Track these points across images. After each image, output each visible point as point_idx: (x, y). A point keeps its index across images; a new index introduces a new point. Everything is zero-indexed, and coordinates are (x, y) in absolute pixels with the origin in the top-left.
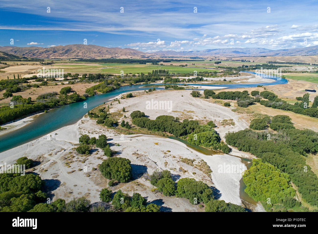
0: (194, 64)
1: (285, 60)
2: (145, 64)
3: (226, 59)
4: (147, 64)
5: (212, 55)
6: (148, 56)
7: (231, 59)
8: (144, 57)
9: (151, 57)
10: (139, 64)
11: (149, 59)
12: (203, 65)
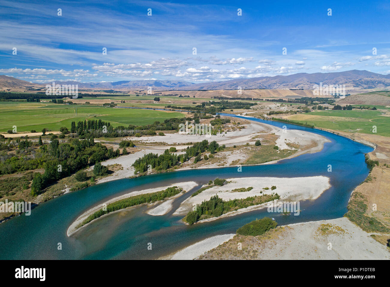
0: (124, 102)
1: (231, 95)
2: (38, 101)
3: (154, 94)
4: (41, 101)
5: (130, 88)
6: (39, 88)
7: (160, 93)
8: (31, 90)
9: (43, 89)
10: (25, 101)
11: (42, 93)
12: (137, 102)
